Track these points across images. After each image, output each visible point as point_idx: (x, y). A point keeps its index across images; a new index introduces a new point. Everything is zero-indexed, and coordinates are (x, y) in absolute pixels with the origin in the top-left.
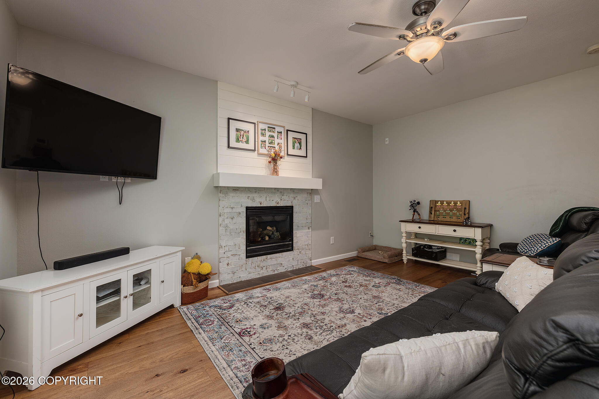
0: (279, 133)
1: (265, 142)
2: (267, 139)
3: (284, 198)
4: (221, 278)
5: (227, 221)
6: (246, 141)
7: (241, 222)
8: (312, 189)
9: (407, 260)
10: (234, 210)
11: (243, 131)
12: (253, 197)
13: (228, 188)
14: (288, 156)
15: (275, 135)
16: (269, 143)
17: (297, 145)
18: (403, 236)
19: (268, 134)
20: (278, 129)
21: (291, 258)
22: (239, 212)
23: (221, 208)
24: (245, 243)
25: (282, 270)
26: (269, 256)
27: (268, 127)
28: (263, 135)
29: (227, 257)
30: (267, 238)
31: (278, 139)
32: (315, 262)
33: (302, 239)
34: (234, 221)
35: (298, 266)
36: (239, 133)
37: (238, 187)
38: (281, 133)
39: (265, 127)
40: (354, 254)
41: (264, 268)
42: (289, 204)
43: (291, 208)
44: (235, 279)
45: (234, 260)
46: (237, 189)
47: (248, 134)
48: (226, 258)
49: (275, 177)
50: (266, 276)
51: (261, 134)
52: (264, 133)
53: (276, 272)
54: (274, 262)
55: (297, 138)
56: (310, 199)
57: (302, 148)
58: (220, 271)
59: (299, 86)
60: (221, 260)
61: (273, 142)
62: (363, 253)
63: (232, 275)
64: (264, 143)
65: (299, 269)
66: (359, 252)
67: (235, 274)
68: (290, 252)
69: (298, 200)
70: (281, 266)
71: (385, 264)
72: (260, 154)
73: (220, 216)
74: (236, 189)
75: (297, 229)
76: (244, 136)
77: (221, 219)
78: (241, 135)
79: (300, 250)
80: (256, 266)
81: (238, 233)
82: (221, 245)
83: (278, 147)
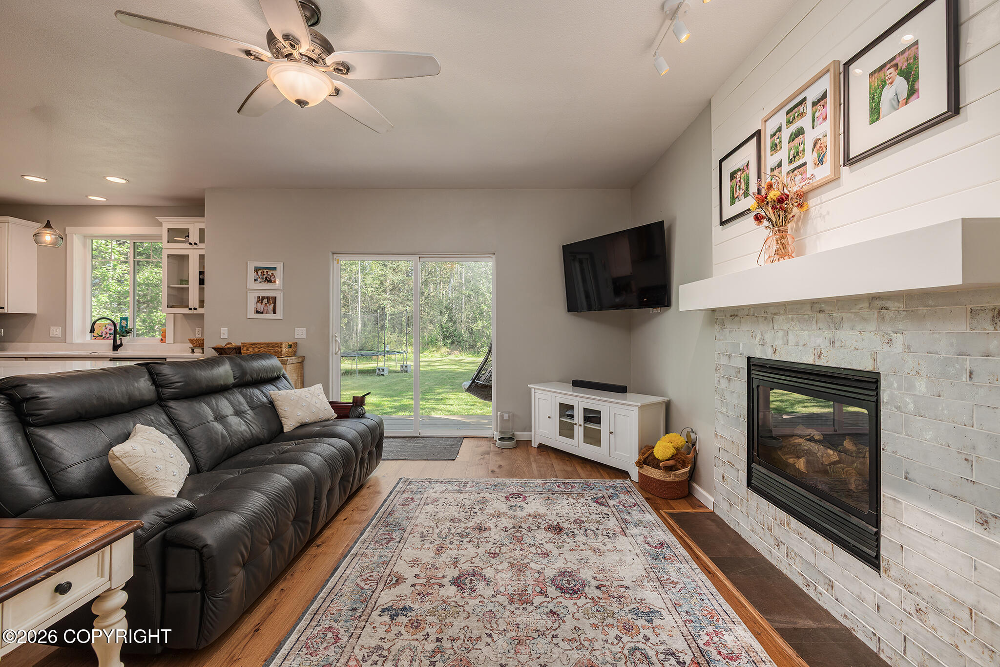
0: (816, 103)
1: (780, 164)
5: (723, 384)
6: (744, 192)
7: (741, 394)
10: (732, 363)
11: (740, 170)
12: (761, 332)
14: (853, 167)
15: (807, 121)
16: (791, 161)
17: (893, 90)
19: (787, 134)
20: (814, 93)
21: (870, 598)
22: (739, 367)
23: (716, 355)
24: (746, 447)
27: (787, 115)
28: (775, 148)
31: (813, 128)
34: (732, 385)
36: (736, 179)
38: (825, 96)
39: (781, 118)
41: (783, 549)
43: (873, 383)
45: (730, 475)
46: (736, 314)
48: (721, 463)
51: (771, 148)
52: (778, 141)
53: (812, 594)
55: (892, 60)
57: (922, 84)
58: (715, 484)
60: (717, 462)
61: (802, 148)
63: (728, 506)
64: (777, 170)
67: (733, 508)
68: (868, 569)
69: (907, 349)
70: (830, 590)
73: (716, 370)
74: (733, 315)
76: (742, 180)
77: (716, 378)
78: (737, 184)
80: (766, 526)
81: (737, 416)
82: (716, 430)
83: (815, 155)
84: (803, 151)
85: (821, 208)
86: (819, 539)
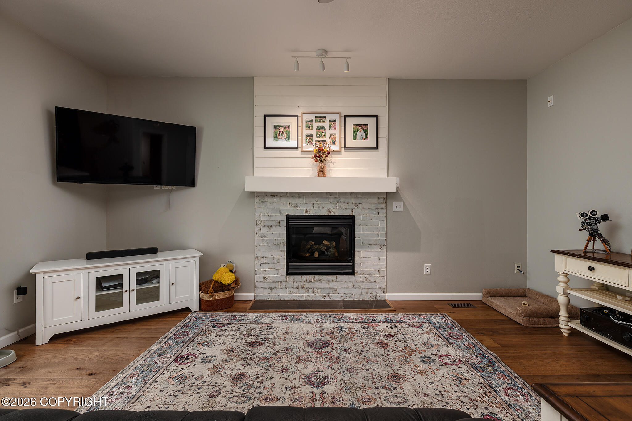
0: (332, 121)
1: (311, 135)
2: (314, 132)
3: (340, 205)
4: (258, 291)
5: (264, 230)
6: (286, 138)
7: (281, 233)
8: (387, 193)
9: (569, 330)
10: (272, 219)
11: (283, 127)
12: (296, 204)
13: (266, 193)
14: (346, 150)
15: (326, 125)
16: (318, 137)
17: (361, 133)
18: (559, 282)
19: (315, 125)
20: (330, 117)
21: (351, 285)
22: (279, 220)
23: (257, 216)
24: (285, 257)
25: (335, 297)
26: (317, 277)
27: (316, 117)
28: (308, 127)
29: (264, 270)
30: (316, 254)
31: (330, 129)
32: (392, 297)
33: (369, 262)
34: (273, 230)
35: (362, 296)
36: (278, 130)
37: (277, 192)
38: (335, 121)
39: (312, 117)
40: (476, 296)
41: (311, 291)
42: (347, 212)
43: (352, 219)
44: (273, 297)
45: (271, 274)
46: (276, 195)
47: (289, 130)
48: (262, 271)
49: (321, 178)
50: (313, 300)
51: (306, 126)
52: (310, 126)
53: (327, 299)
54: (324, 285)
55: (361, 125)
56: (383, 206)
57: (369, 136)
58: (256, 285)
59: (329, 55)
60: (258, 272)
61: (324, 134)
62: (490, 299)
63: (269, 291)
64: (310, 137)
65: (363, 301)
66: (484, 295)
67: (273, 290)
68: (350, 276)
69: (363, 207)
70: (335, 292)
71: (518, 326)
72: (304, 152)
73: (256, 224)
74: (274, 195)
75: (361, 247)
76: (284, 132)
77: (257, 228)
78: (280, 133)
79: (367, 276)
80: (300, 286)
81: (277, 243)
82: (257, 256)
83: (331, 140)
84: (325, 136)
85: (332, 159)
86: (330, 277)
